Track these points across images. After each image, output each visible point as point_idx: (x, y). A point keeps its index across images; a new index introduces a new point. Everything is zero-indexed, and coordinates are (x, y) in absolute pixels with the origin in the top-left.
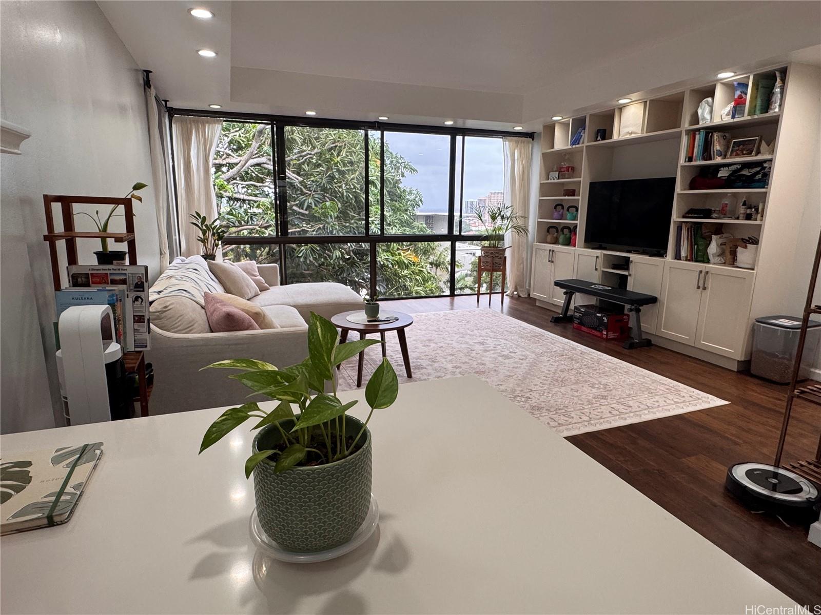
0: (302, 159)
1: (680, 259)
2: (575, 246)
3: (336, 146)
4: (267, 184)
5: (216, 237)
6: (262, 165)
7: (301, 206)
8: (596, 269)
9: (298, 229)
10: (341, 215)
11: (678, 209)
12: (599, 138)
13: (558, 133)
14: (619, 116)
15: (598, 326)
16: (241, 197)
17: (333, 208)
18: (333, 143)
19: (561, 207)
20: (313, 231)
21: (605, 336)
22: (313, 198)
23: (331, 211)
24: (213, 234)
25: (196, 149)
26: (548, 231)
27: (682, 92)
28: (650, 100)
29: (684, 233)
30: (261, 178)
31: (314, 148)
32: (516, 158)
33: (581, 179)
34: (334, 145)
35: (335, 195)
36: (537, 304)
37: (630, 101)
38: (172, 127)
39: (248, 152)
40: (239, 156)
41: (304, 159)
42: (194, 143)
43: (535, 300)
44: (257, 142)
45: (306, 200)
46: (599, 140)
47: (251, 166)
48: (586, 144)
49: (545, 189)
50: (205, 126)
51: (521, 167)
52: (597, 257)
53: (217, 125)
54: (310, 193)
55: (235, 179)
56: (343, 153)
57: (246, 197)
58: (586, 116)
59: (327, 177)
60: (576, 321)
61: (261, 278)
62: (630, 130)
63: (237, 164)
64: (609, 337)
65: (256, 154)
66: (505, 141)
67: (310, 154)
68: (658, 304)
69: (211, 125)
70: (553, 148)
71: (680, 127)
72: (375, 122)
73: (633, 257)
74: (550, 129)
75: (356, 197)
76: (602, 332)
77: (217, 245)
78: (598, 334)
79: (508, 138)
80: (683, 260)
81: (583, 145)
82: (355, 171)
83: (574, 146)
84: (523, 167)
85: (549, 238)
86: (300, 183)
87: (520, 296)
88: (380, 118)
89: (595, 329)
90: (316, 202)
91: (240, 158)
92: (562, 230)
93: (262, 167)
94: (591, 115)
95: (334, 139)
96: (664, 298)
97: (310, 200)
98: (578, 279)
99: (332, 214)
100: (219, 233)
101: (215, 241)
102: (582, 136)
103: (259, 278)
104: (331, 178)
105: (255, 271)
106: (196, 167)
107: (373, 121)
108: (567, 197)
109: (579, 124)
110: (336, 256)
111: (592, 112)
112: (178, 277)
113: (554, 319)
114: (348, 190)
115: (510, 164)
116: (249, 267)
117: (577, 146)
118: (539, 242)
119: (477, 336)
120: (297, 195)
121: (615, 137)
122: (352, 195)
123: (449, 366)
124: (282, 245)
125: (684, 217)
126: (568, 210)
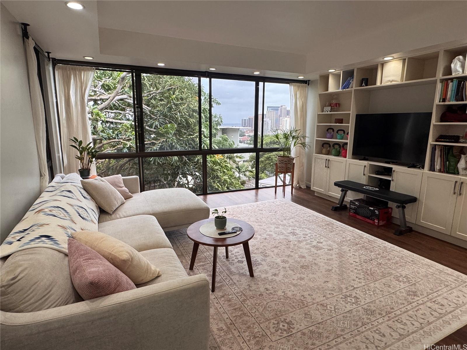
0: (150, 96)
1: (434, 171)
2: (346, 157)
3: (172, 88)
4: (127, 112)
5: (90, 156)
6: (124, 100)
7: (151, 126)
8: (364, 175)
9: (149, 142)
10: (177, 132)
11: (433, 135)
12: (364, 84)
13: (331, 81)
14: (381, 69)
15: (371, 216)
16: (111, 120)
17: (172, 128)
18: (170, 86)
19: (332, 130)
20: (160, 143)
21: (376, 224)
22: (159, 121)
23: (171, 130)
24: (88, 153)
25: (75, 89)
26: (323, 146)
27: (437, 52)
28: (409, 58)
29: (438, 153)
30: (123, 108)
31: (158, 89)
32: (298, 97)
33: (351, 112)
34: (171, 87)
35: (173, 119)
36: (315, 194)
37: (392, 58)
38: (55, 73)
39: (115, 92)
40: (109, 94)
41: (151, 96)
42: (73, 85)
43: (314, 192)
44: (121, 85)
45: (154, 122)
46: (364, 86)
47: (117, 100)
48: (354, 88)
49: (321, 118)
50: (81, 73)
51: (301, 103)
52: (365, 166)
53: (90, 72)
54: (156, 117)
55: (106, 109)
56: (177, 93)
57: (114, 121)
58: (354, 69)
59: (167, 108)
60: (352, 211)
61: (126, 188)
62: (391, 78)
63: (107, 99)
64: (379, 225)
65: (120, 93)
66: (291, 86)
67: (156, 93)
68: (417, 202)
69: (86, 72)
70: (327, 90)
71: (435, 77)
72: (206, 72)
73: (394, 167)
74: (325, 79)
75: (186, 120)
76: (374, 220)
77: (91, 162)
78: (371, 222)
79: (293, 83)
80: (437, 172)
81: (352, 89)
82: (184, 104)
83: (344, 90)
84: (303, 103)
85: (324, 151)
86: (150, 111)
87: (301, 188)
88: (210, 69)
89: (368, 218)
90: (161, 124)
91: (109, 96)
92: (333, 146)
93: (124, 101)
94: (358, 69)
95: (171, 84)
96: (423, 199)
97: (157, 123)
98: (349, 180)
99: (172, 132)
100: (93, 152)
101: (89, 158)
102: (351, 83)
103: (125, 188)
104: (169, 109)
105: (121, 183)
106: (74, 102)
107: (204, 71)
108: (338, 124)
109: (349, 75)
110: (175, 159)
111: (359, 66)
112: (46, 210)
113: (334, 208)
114: (182, 116)
115: (294, 101)
116: (116, 180)
117: (347, 89)
118: (317, 154)
119: (287, 226)
120: (147, 119)
121: (378, 84)
122: (184, 119)
123: (279, 260)
124: (140, 158)
125: (436, 141)
126: (337, 132)
